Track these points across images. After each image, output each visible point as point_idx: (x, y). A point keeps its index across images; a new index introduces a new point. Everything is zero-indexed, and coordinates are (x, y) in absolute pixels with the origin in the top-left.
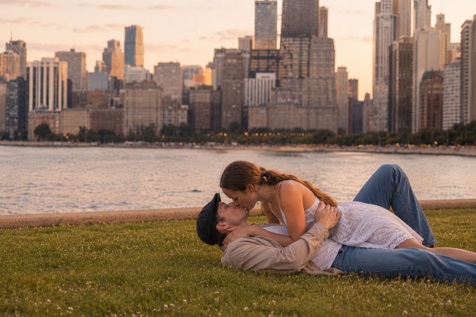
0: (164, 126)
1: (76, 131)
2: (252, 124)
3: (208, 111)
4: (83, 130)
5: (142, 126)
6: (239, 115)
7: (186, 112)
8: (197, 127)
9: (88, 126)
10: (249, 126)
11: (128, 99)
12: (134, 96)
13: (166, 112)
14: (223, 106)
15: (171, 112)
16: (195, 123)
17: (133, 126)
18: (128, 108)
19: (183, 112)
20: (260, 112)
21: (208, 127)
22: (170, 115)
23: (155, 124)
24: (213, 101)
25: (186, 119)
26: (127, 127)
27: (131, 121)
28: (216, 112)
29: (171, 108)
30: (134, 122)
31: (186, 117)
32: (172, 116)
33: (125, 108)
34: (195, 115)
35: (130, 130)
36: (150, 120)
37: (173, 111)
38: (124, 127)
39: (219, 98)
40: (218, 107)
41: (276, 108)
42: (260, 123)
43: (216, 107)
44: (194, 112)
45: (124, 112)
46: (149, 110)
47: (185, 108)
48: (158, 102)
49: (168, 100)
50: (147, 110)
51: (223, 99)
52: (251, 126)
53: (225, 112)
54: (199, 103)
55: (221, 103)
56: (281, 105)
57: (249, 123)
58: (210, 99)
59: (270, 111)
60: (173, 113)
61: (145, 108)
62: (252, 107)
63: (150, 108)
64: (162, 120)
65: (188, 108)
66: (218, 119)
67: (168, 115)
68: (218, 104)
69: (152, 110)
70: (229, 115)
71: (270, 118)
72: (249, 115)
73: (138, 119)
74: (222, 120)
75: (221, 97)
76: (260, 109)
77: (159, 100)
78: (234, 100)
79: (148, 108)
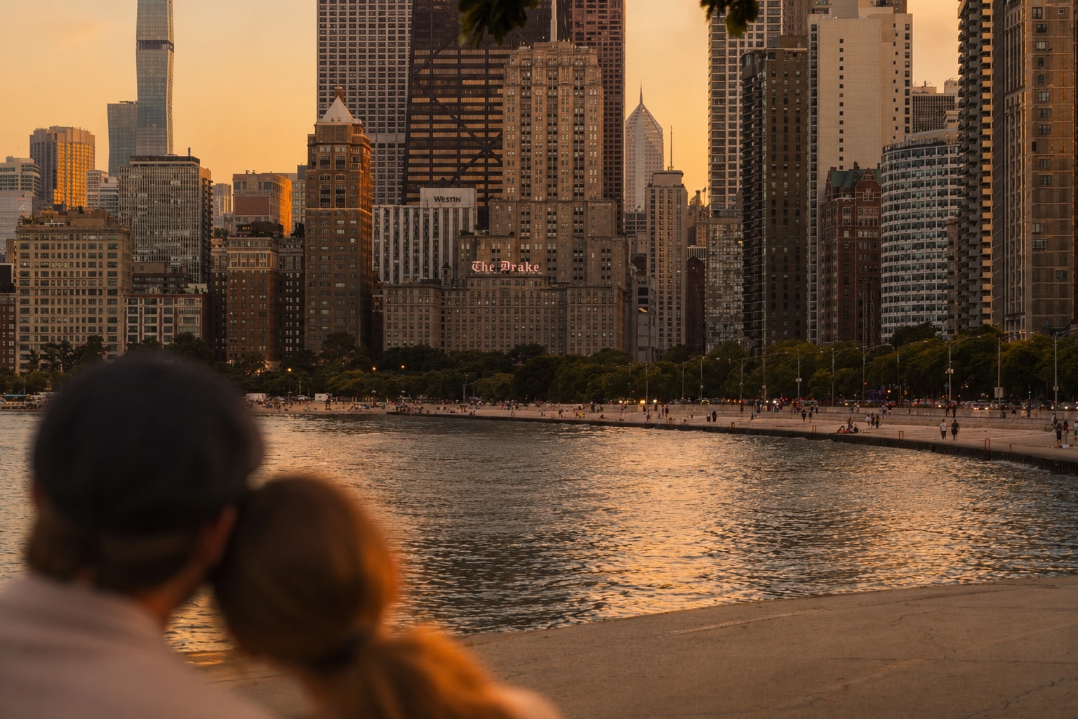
0: (131, 347)
2: (393, 339)
3: (264, 301)
6: (355, 312)
7: (198, 304)
8: (231, 349)
10: (385, 344)
11: (27, 266)
12: (45, 256)
13: (141, 305)
14: (307, 284)
15: (154, 302)
16: (225, 337)
17: (42, 347)
18: (25, 292)
19: (192, 302)
20: (416, 301)
21: (262, 348)
22: (154, 311)
23: (101, 339)
24: (281, 272)
25: (198, 323)
26: (23, 347)
27: (36, 329)
28: (289, 304)
29: (155, 290)
30: (44, 334)
31: (198, 318)
32: (157, 316)
33: (18, 292)
34: (225, 312)
35: (33, 358)
36: (91, 329)
37: (161, 302)
38: (14, 348)
39: (298, 259)
40: (294, 287)
41: (468, 290)
42: (416, 335)
43: (289, 288)
44: (225, 304)
45: (14, 306)
46: (87, 297)
47: (197, 291)
48: (115, 274)
49: (160, 269)
50: (81, 297)
51: (306, 264)
52: (389, 344)
53: (313, 303)
54: (239, 275)
55: (303, 275)
56: (483, 282)
57: (385, 336)
58: (269, 266)
59: (449, 299)
60: (160, 305)
61: (78, 291)
62: (390, 287)
63: (92, 292)
64: (128, 329)
65: (206, 290)
66: (294, 325)
67: (147, 311)
68: (295, 279)
69: (97, 297)
70: (325, 312)
71: (449, 321)
72: (385, 311)
73: (56, 325)
74: (306, 328)
75: (303, 259)
76: (416, 292)
77: (119, 269)
78: (340, 267)
79: (84, 291)
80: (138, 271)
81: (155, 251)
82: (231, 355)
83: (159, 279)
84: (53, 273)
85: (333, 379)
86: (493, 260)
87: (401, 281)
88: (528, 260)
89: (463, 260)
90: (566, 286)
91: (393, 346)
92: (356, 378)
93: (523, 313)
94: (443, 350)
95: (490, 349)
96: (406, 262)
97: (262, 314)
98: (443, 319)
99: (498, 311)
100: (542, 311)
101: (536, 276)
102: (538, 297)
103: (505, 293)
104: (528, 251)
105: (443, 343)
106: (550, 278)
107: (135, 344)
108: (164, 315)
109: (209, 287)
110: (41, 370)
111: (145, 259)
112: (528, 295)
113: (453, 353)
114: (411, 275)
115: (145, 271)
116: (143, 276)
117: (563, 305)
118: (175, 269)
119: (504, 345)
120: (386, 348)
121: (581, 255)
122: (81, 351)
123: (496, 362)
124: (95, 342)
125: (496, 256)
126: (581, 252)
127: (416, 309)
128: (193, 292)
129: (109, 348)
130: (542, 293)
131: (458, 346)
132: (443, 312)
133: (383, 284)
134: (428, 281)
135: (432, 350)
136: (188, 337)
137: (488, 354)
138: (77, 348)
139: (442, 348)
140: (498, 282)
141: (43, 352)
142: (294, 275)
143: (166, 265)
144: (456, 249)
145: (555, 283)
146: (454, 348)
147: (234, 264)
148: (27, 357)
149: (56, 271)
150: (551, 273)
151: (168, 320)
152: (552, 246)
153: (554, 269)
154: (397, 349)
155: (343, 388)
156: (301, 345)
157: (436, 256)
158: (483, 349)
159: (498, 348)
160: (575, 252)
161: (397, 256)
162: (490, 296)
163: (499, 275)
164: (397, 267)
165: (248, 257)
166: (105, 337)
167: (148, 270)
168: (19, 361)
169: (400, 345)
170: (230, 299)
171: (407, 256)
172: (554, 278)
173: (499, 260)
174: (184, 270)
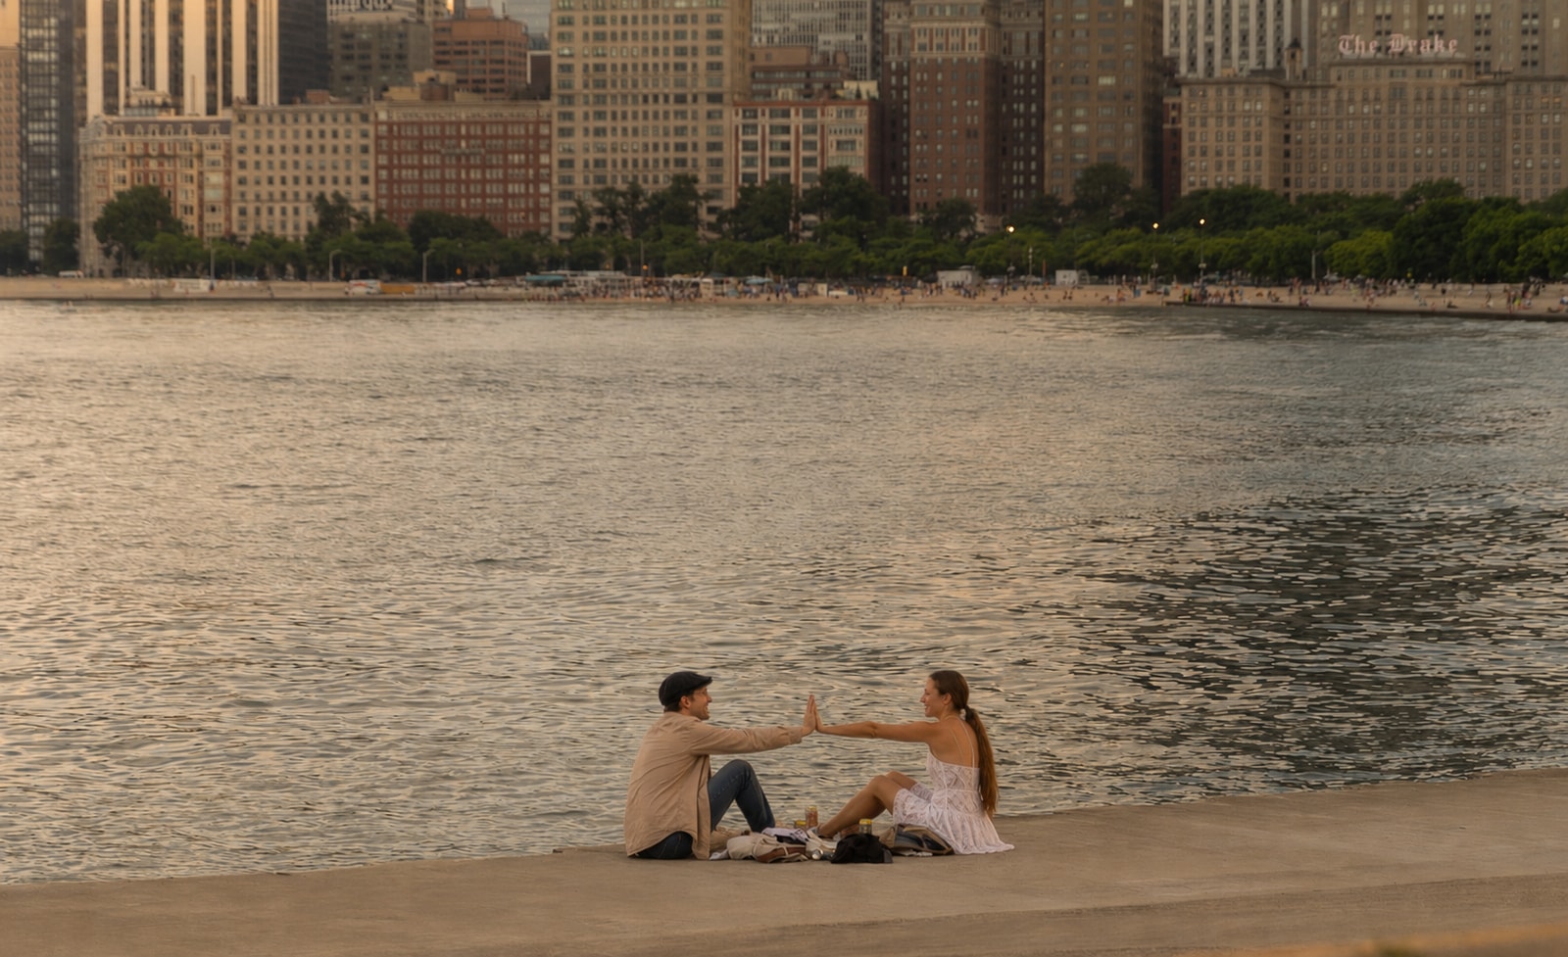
0: (747, 193)
1: (295, 222)
2: (1198, 174)
3: (973, 110)
4: (332, 213)
5: (635, 193)
6: (1132, 128)
7: (862, 117)
8: (917, 194)
9: (362, 196)
10: (1184, 184)
11: (571, 56)
12: (600, 37)
13: (764, 121)
14: (1048, 79)
15: (786, 114)
16: (908, 174)
17: (595, 193)
18: (568, 99)
19: (850, 113)
20: (1239, 107)
21: (973, 193)
22: (786, 130)
23: (695, 180)
24: (1004, 59)
25: (861, 151)
26: (566, 195)
27: (586, 164)
28: (1018, 116)
29: (786, 93)
30: (600, 172)
31: (862, 140)
32: (791, 138)
33: (555, 100)
34: (908, 130)
35: (582, 213)
36: (681, 162)
37: (797, 114)
38: (549, 195)
39: (1035, 37)
40: (1027, 86)
41: (1333, 87)
42: (1239, 166)
43: (1019, 87)
44: (908, 115)
45: (549, 123)
46: (672, 107)
47: (858, 95)
48: (718, 66)
49: (799, 56)
50: (661, 107)
51: (1047, 45)
52: (1192, 184)
53: (1059, 113)
54: (933, 67)
55: (1042, 64)
56: (1359, 71)
57: (1185, 170)
58: (983, 48)
59: (1300, 104)
60: (796, 120)
61: (656, 98)
62: (1198, 83)
63: (681, 99)
64: (741, 162)
65: (875, 94)
66: (1028, 152)
67: (774, 130)
68: (1028, 72)
69: (689, 108)
70: (1080, 129)
71: (1299, 142)
72: (1184, 125)
73: (619, 157)
74: (1047, 157)
75: (1042, 35)
76: (1239, 92)
77: (725, 58)
78: (1107, 49)
79: (666, 99)
80: (761, 61)
81: (793, 27)
82: (918, 205)
83: (798, 75)
84: (614, 67)
85: (1087, 245)
86: (1379, 33)
87: (1217, 74)
88: (1441, 33)
89: (1324, 36)
90: (1503, 77)
91: (1198, 187)
92: (1129, 242)
93: (1429, 127)
94: (1287, 195)
95: (1371, 192)
96: (1227, 41)
97: (971, 133)
98: (1287, 138)
99: (1384, 124)
100: (1464, 123)
101: (1450, 62)
102: (1457, 99)
103: (1397, 93)
104: (1441, 18)
105: (1287, 182)
106: (1478, 64)
107: (753, 189)
108: (803, 138)
109: (879, 88)
110: (595, 233)
111: (776, 39)
112: (1437, 93)
113: (1301, 199)
114: (1235, 63)
115: (773, 63)
116: (769, 70)
117: (1499, 110)
118: (825, 55)
119: (1397, 183)
120: (1186, 191)
121: (1536, 22)
122: (659, 201)
123: (1376, 212)
124: (684, 185)
125: (1385, 25)
126: (1535, 16)
127: (1239, 122)
128: (853, 97)
129: (708, 197)
130: (1463, 91)
131: (1314, 185)
132: (1287, 126)
133: (1185, 78)
134: (1264, 72)
135: (1263, 194)
136: (841, 175)
137: (1364, 199)
138: (654, 196)
139: (1287, 190)
140: (1385, 71)
141: (598, 204)
142: (1028, 64)
143: (812, 50)
144: (1314, 14)
145: (1488, 72)
146: (1305, 190)
147: (922, 48)
148: (572, 211)
149: (619, 62)
150: (1483, 56)
151: (810, 145)
152: (1483, 8)
153: (1487, 48)
154: (1205, 193)
155: (1104, 261)
156: (1040, 186)
157: (1279, 29)
158: (1358, 191)
159: (1384, 189)
160: (1525, 16)
161: (1209, 30)
162: (1372, 95)
163: (1386, 59)
164: (1210, 50)
165: (946, 33)
166: (702, 177)
167: (779, 59)
168: (557, 218)
169: (1211, 185)
170: (915, 108)
171: (1227, 27)
172: (1488, 64)
173: (1388, 33)
174: (841, 59)
